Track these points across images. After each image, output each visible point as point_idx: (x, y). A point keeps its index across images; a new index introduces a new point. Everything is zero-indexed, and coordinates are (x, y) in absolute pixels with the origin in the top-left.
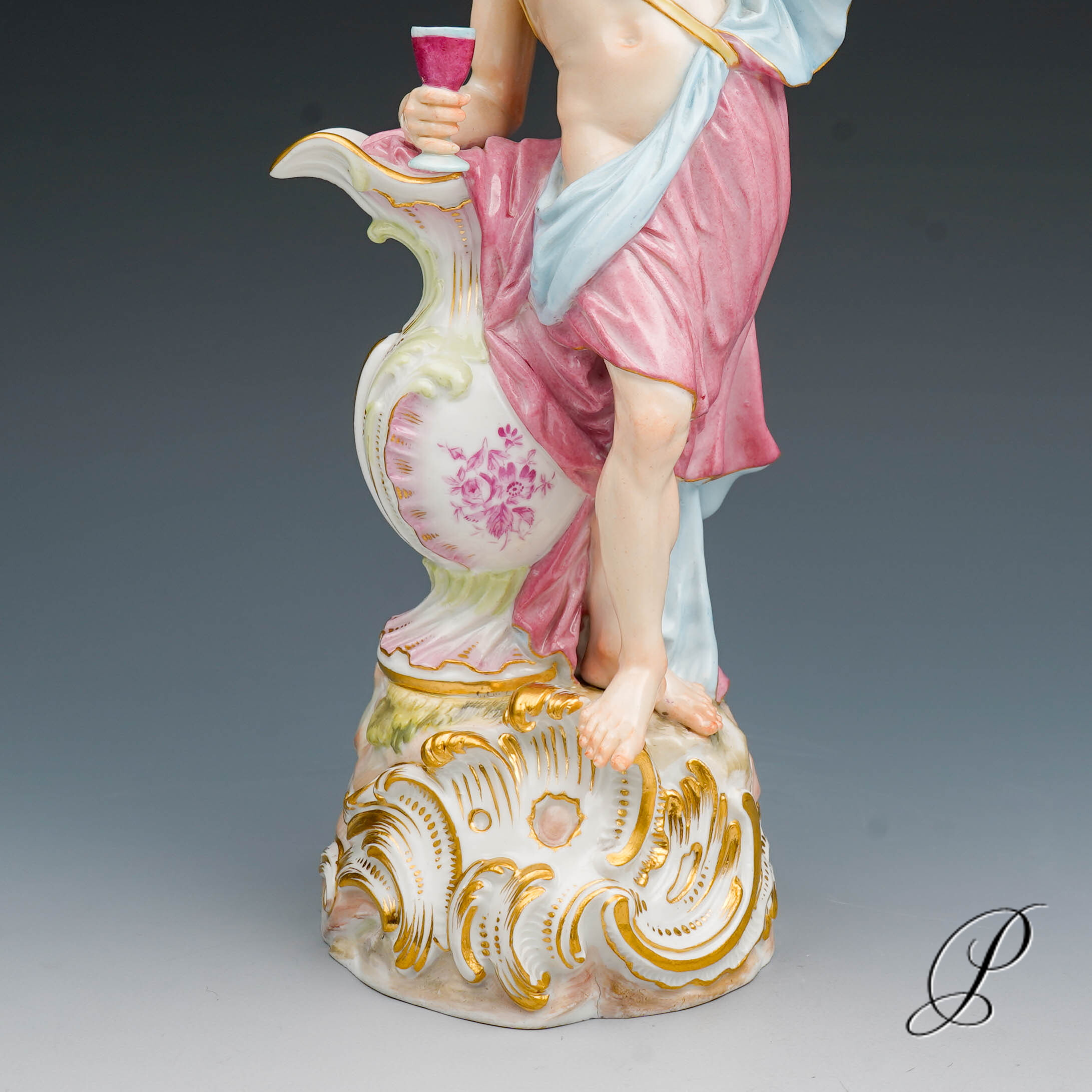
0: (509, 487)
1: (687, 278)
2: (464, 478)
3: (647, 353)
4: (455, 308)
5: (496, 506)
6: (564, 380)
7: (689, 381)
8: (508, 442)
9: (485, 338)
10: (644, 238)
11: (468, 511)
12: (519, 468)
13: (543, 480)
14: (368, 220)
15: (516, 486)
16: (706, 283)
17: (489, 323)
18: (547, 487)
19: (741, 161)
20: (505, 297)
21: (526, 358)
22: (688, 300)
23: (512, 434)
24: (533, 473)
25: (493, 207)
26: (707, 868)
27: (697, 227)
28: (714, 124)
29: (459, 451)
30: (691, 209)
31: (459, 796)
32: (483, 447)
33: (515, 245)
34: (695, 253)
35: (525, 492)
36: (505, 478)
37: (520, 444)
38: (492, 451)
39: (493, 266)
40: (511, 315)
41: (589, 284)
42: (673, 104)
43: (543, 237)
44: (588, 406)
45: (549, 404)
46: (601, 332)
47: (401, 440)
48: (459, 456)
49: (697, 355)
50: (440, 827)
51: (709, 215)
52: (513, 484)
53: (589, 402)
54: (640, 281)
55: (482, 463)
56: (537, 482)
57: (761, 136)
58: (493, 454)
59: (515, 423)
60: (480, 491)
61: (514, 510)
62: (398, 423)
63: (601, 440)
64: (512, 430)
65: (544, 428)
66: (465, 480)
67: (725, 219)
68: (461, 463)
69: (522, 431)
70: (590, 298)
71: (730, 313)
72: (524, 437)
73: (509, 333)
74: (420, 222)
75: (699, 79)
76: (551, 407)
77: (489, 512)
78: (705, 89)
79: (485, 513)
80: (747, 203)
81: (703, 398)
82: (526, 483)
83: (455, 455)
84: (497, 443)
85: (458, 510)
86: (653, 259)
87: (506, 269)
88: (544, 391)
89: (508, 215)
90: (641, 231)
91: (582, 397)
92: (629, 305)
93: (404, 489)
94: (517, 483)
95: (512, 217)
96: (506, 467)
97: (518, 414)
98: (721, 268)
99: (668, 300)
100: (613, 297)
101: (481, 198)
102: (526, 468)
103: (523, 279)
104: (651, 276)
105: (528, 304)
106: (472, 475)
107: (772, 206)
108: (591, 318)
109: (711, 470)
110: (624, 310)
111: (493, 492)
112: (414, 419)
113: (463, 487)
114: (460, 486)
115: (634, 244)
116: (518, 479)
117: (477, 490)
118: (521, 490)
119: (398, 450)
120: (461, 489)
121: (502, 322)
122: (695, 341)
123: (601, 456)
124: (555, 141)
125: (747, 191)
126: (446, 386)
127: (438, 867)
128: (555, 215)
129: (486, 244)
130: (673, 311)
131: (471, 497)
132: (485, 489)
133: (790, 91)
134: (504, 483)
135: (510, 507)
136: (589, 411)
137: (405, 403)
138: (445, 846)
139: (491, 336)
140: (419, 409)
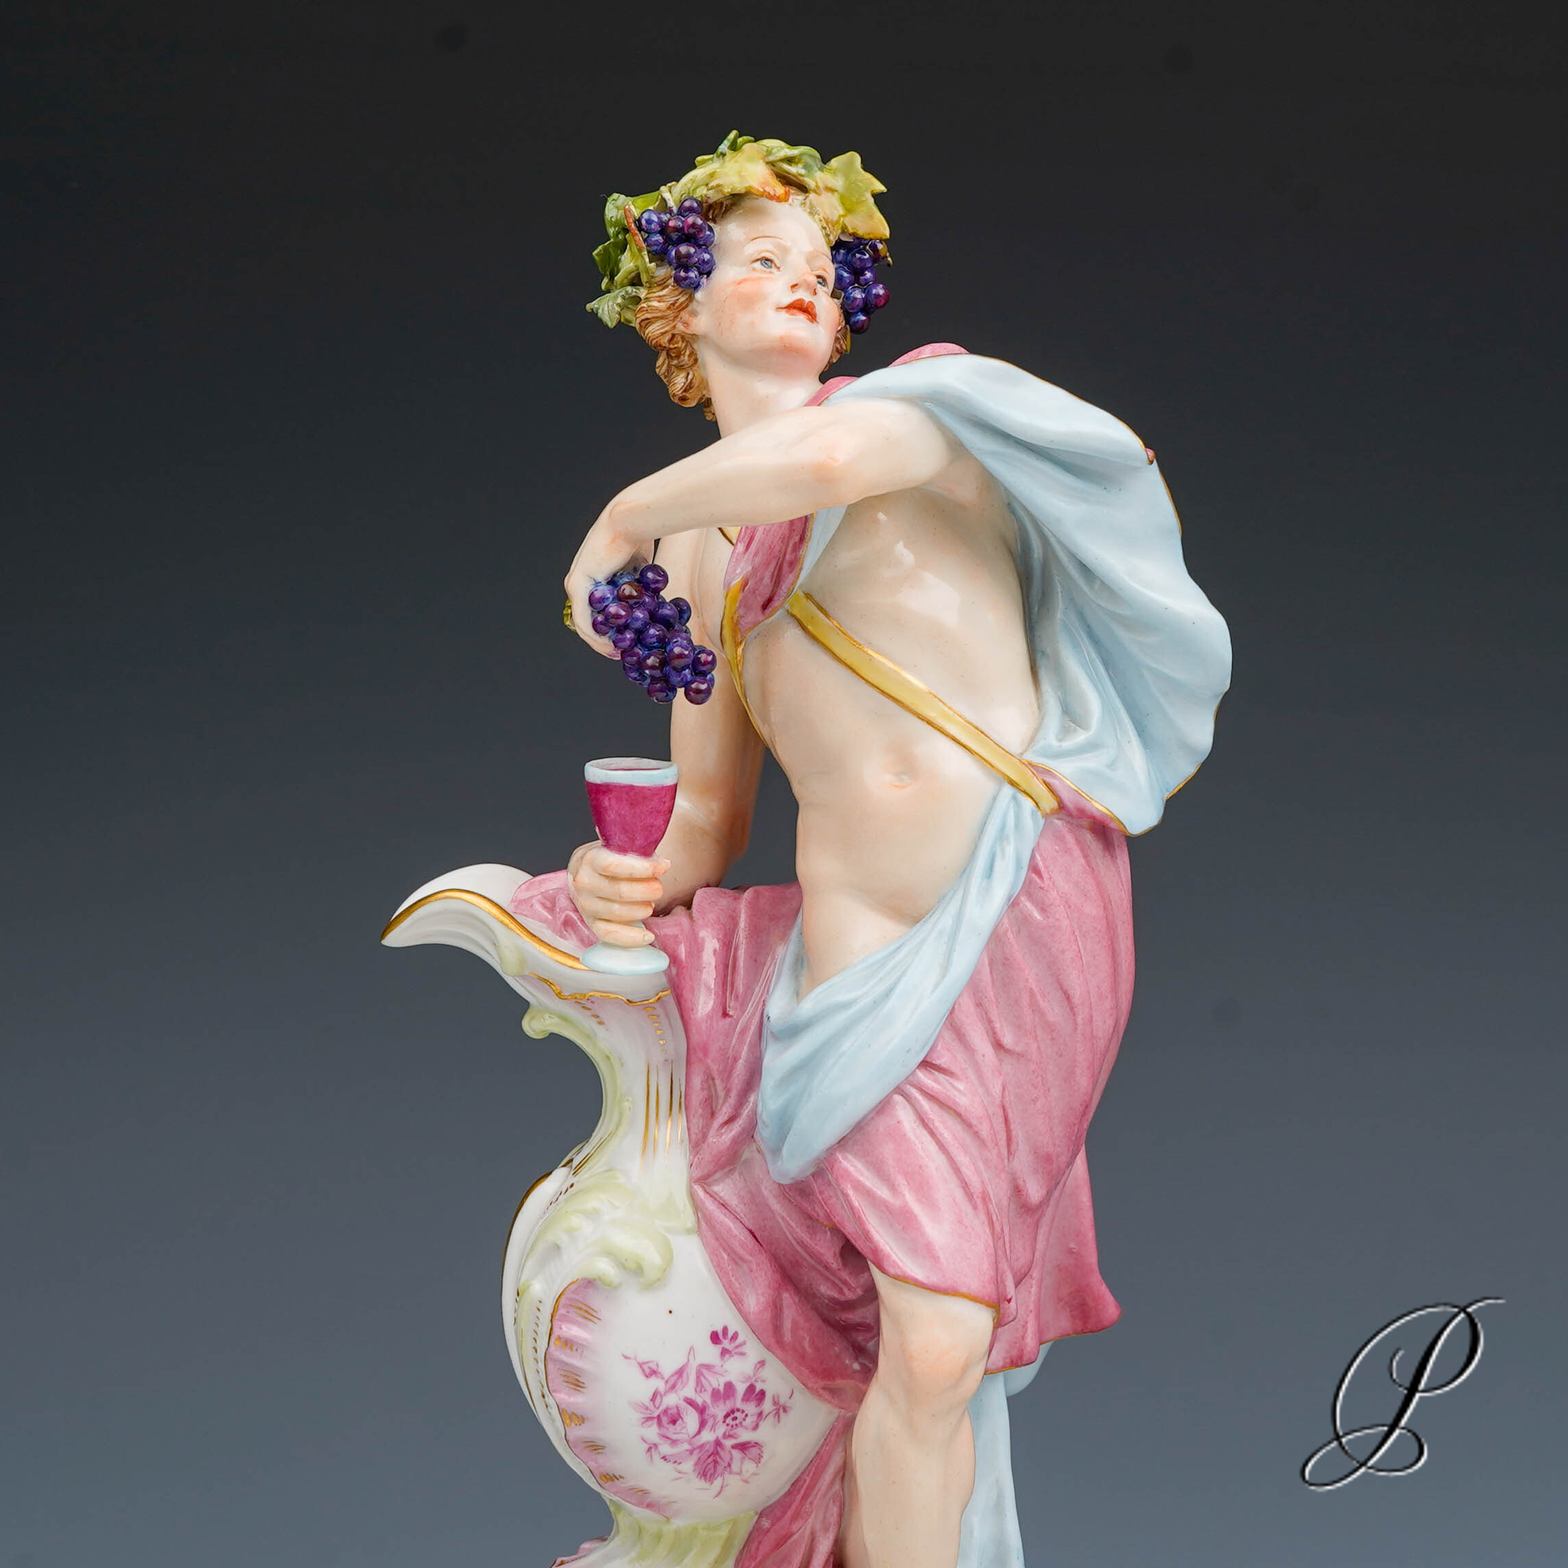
0: (727, 1416)
1: (985, 1132)
2: (660, 1405)
3: (925, 1251)
4: (648, 1144)
5: (708, 1442)
6: (805, 1255)
7: (989, 1290)
8: (724, 1352)
9: (692, 1196)
10: (924, 1077)
11: (666, 1449)
12: (741, 1388)
13: (775, 1403)
14: (524, 1005)
15: (737, 1414)
16: (1012, 1127)
17: (698, 1173)
18: (781, 1411)
19: (1063, 952)
20: (722, 1139)
21: (751, 1227)
22: (986, 1162)
23: (731, 1340)
24: (762, 1394)
25: (704, 1004)
27: (998, 1045)
28: (1023, 899)
29: (653, 1366)
30: (990, 1021)
32: (688, 1360)
33: (736, 1060)
34: (996, 1090)
35: (749, 1421)
36: (721, 1404)
37: (743, 1354)
38: (703, 1366)
39: (703, 1089)
40: (729, 1161)
41: (842, 1143)
42: (965, 870)
43: (777, 1061)
44: (841, 1291)
45: (785, 1295)
46: (860, 1218)
47: (568, 1343)
48: (652, 1373)
49: (1000, 1243)
51: (1018, 1027)
52: (733, 1412)
53: (841, 1286)
54: (917, 1142)
55: (686, 1384)
56: (767, 1406)
57: (1092, 909)
58: (704, 1371)
59: (735, 1324)
60: (683, 1422)
61: (734, 1447)
62: (565, 1319)
63: (860, 1338)
64: (730, 1334)
65: (777, 1329)
66: (663, 1407)
67: (1039, 1032)
68: (657, 1384)
69: (745, 1334)
70: (845, 1164)
71: (1048, 1159)
72: (747, 1343)
73: (725, 1189)
74: (598, 1017)
75: (1001, 836)
76: (788, 1298)
77: (696, 1452)
78: (1010, 850)
79: (691, 1452)
80: (1072, 1009)
81: (1009, 1301)
82: (751, 1408)
83: (647, 1371)
84: (709, 1353)
85: (652, 1448)
86: (936, 1108)
87: (722, 1094)
88: (777, 1276)
89: (725, 1014)
90: (918, 1067)
91: (832, 1278)
92: (900, 1180)
93: (573, 1413)
94: (738, 1410)
95: (730, 1016)
96: (721, 1388)
97: (740, 1310)
98: (1035, 1101)
99: (957, 1170)
100: (878, 1168)
101: (686, 994)
102: (751, 1388)
103: (746, 1111)
104: (932, 1133)
105: (754, 1147)
106: (671, 1400)
107: (1108, 1004)
108: (846, 1196)
110: (893, 1187)
111: (703, 1424)
112: (588, 1314)
113: (659, 1417)
114: (655, 1415)
115: (908, 1086)
116: (739, 1404)
117: (678, 1423)
118: (744, 1420)
119: (564, 1358)
120: (656, 1420)
121: (716, 1172)
123: (860, 1364)
124: (793, 889)
125: (1071, 992)
126: (634, 1270)
128: (793, 1032)
129: (693, 1058)
130: (965, 1185)
131: (671, 1431)
132: (691, 1420)
134: (719, 1411)
135: (728, 1443)
136: (842, 1299)
137: (574, 1292)
139: (701, 1193)
140: (595, 1300)
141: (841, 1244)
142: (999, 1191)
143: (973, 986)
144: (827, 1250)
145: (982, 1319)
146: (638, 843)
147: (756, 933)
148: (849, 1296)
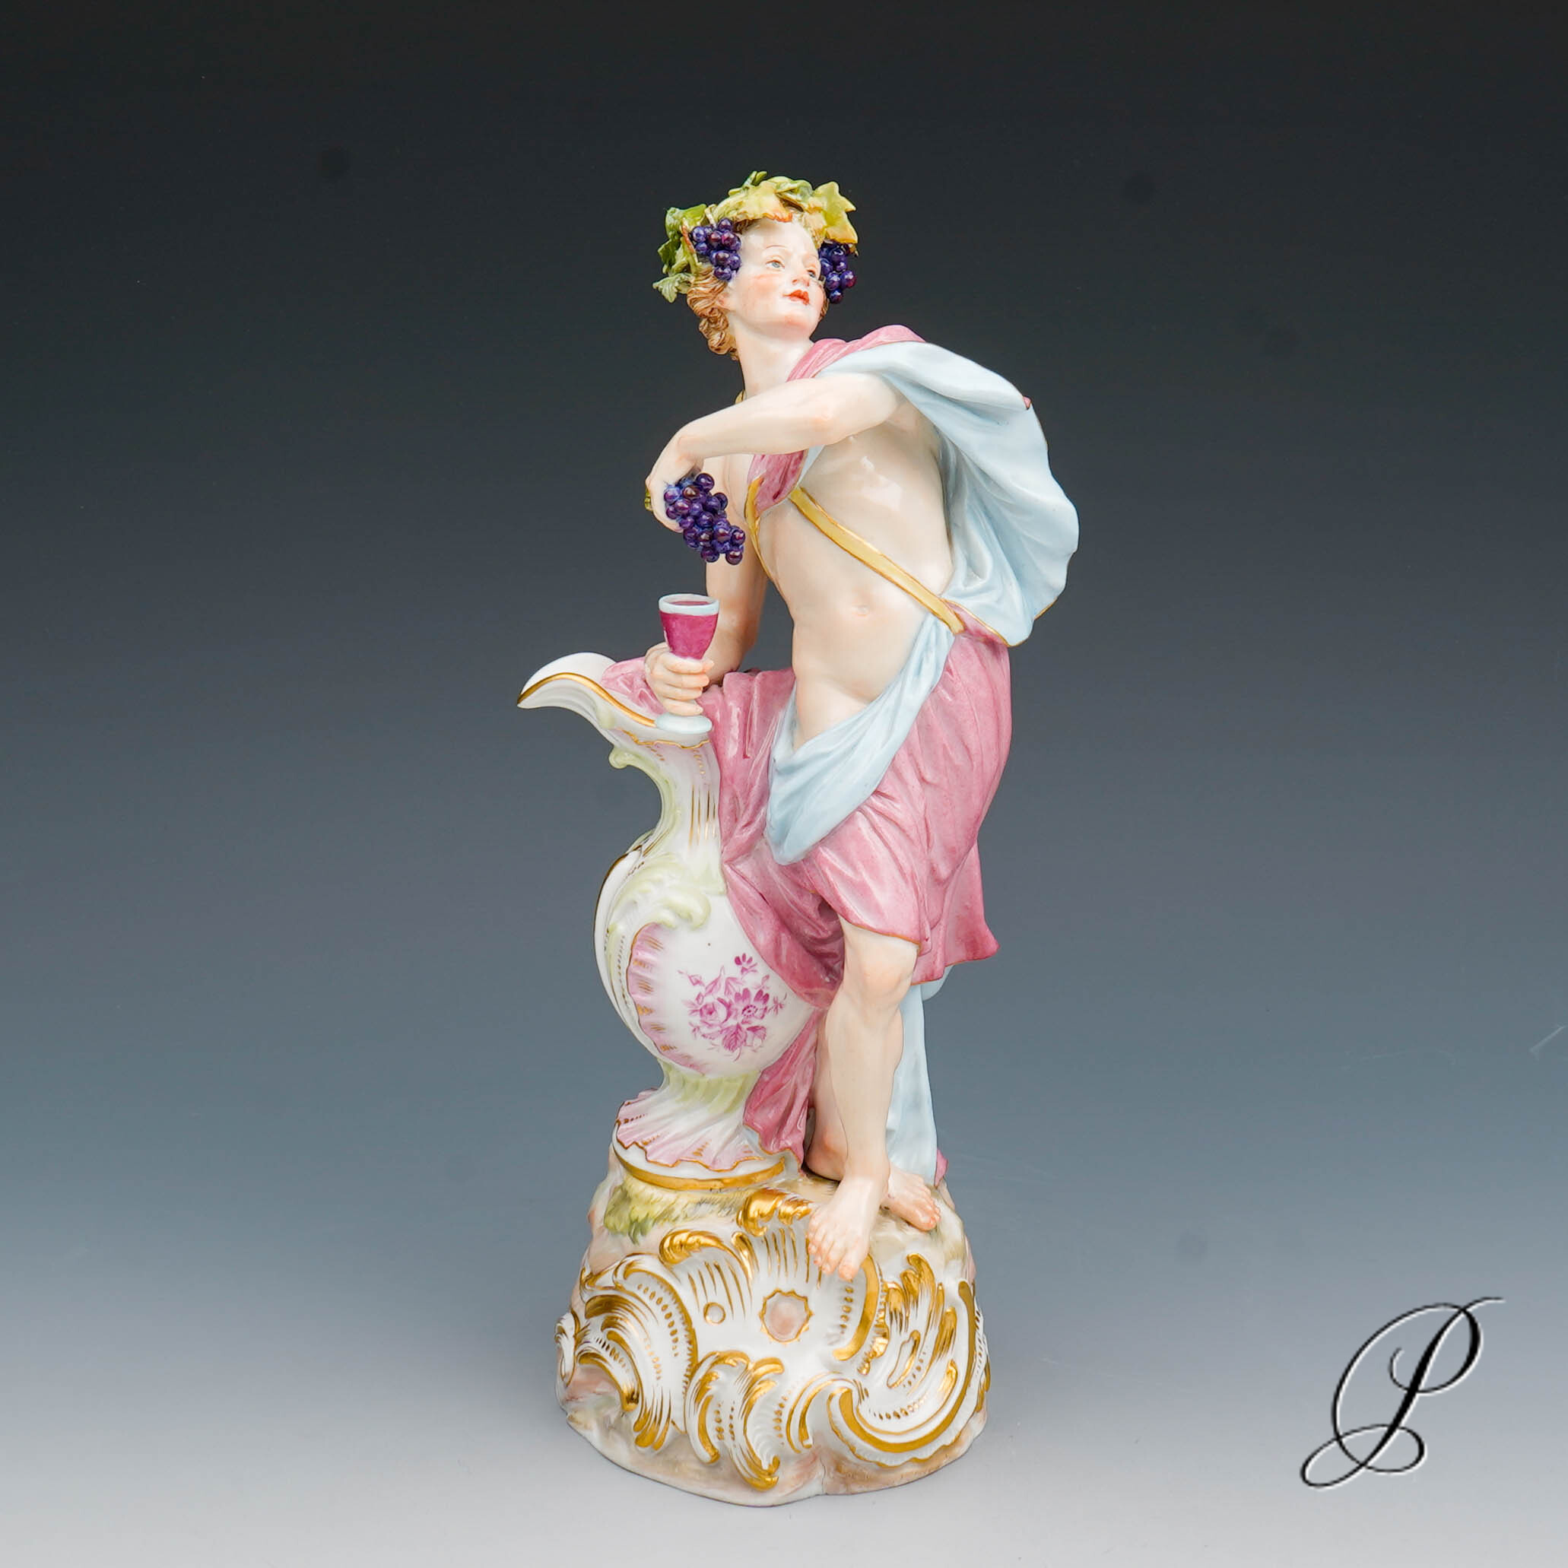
0: (745, 1009)
1: (913, 834)
2: (702, 1001)
3: (876, 910)
4: (692, 837)
5: (732, 1026)
6: (796, 910)
7: (915, 934)
8: (743, 970)
9: (723, 872)
10: (875, 801)
11: (705, 1030)
12: (754, 993)
13: (775, 1002)
14: (610, 747)
15: (751, 1009)
16: (930, 831)
17: (726, 857)
18: (779, 1007)
19: (965, 721)
20: (743, 836)
21: (761, 892)
22: (914, 854)
23: (748, 962)
24: (767, 996)
25: (732, 750)
26: (924, 1353)
27: (922, 780)
28: (940, 687)
29: (698, 979)
30: (917, 765)
31: (695, 1290)
32: (721, 975)
33: (752, 786)
34: (921, 808)
35: (759, 1013)
36: (741, 1002)
37: (755, 971)
38: (729, 978)
39: (730, 804)
40: (747, 850)
41: (823, 841)
42: (903, 669)
43: (780, 789)
44: (818, 932)
45: (783, 935)
46: (834, 888)
47: (642, 963)
48: (698, 982)
49: (922, 905)
50: (677, 1318)
51: (936, 768)
52: (748, 1007)
53: (818, 928)
54: (871, 842)
55: (719, 989)
56: (770, 1003)
57: (984, 693)
58: (732, 983)
59: (750, 952)
60: (717, 1013)
61: (748, 1029)
62: (640, 948)
63: (830, 962)
64: (747, 959)
65: (777, 956)
66: (704, 1004)
67: (949, 771)
68: (700, 989)
69: (756, 959)
70: (825, 854)
71: (953, 851)
72: (758, 965)
73: (745, 867)
74: (660, 756)
75: (927, 648)
76: (785, 937)
77: (724, 1031)
78: (932, 657)
79: (721, 1032)
80: (970, 757)
81: (927, 940)
82: (760, 1005)
83: (694, 982)
84: (734, 971)
85: (696, 1029)
86: (882, 820)
87: (742, 807)
88: (778, 923)
89: (745, 756)
90: (872, 795)
91: (812, 924)
92: (860, 865)
93: (645, 1007)
94: (751, 1006)
95: (749, 758)
96: (741, 993)
97: (754, 944)
98: (945, 815)
99: (896, 859)
100: (846, 858)
101: (720, 744)
102: (760, 993)
103: (759, 819)
104: (880, 836)
105: (763, 840)
106: (709, 1000)
107: (994, 752)
108: (825, 875)
109: (932, 975)
110: (855, 869)
111: (729, 1015)
112: (655, 945)
113: (701, 1010)
114: (699, 1009)
115: (865, 807)
116: (752, 1002)
117: (713, 1014)
118: (755, 1012)
119: (639, 972)
120: (699, 1013)
121: (739, 856)
122: (920, 894)
123: (831, 979)
124: (788, 673)
125: (969, 746)
126: (686, 918)
127: (676, 1355)
128: (791, 770)
129: (724, 784)
130: (901, 869)
131: (709, 1019)
132: (722, 1012)
133: (1012, 650)
134: (740, 1006)
135: (745, 1027)
136: (819, 937)
137: (647, 931)
138: (682, 1335)
139: (728, 869)
140: (660, 937)
141: (819, 902)
142: (922, 872)
143: (907, 744)
144: (810, 907)
145: (911, 950)
146: (693, 651)
147: (764, 702)
148: (823, 935)
